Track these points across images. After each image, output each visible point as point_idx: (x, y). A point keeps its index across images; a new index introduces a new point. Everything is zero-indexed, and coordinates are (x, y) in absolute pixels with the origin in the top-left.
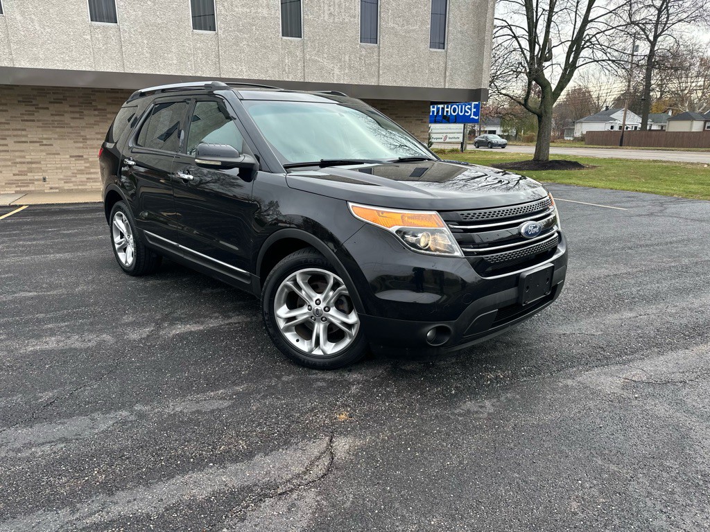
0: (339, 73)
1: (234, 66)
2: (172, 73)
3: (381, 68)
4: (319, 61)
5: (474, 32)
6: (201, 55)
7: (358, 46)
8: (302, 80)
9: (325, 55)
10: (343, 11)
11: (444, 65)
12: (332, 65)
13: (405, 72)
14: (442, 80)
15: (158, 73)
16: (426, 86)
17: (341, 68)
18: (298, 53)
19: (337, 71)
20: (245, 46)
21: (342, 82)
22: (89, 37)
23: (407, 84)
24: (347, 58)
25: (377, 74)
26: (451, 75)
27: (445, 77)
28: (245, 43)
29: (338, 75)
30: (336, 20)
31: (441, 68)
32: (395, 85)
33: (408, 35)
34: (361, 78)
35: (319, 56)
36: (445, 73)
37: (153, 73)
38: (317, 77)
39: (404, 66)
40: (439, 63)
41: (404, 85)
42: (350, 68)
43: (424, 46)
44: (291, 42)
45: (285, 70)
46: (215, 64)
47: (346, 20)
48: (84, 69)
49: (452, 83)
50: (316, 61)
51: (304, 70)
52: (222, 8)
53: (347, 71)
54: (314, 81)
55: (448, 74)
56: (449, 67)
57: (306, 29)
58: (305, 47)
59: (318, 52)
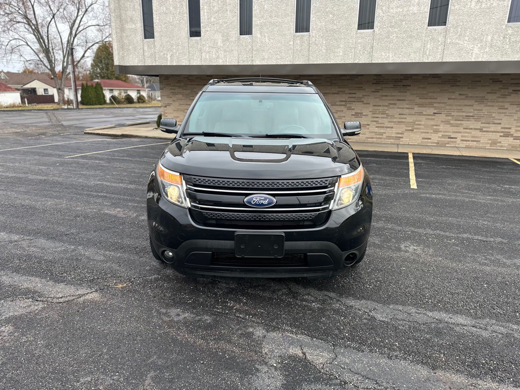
0: (478, 52)
1: (383, 54)
2: (338, 62)
4: (459, 44)
6: (360, 47)
7: (504, 27)
8: (440, 61)
9: (467, 38)
12: (472, 46)
15: (329, 63)
17: (481, 48)
18: (441, 39)
19: (476, 50)
20: (394, 38)
21: (480, 60)
22: (292, 43)
24: (489, 38)
28: (395, 35)
29: (476, 54)
30: (483, 6)
34: (502, 55)
35: (460, 39)
37: (326, 63)
38: (455, 57)
44: (435, 30)
45: (426, 54)
46: (370, 53)
47: (495, 4)
48: (286, 63)
50: (456, 44)
51: (444, 52)
52: (381, 11)
53: (487, 49)
54: (451, 61)
57: (450, 18)
58: (448, 33)
59: (459, 35)
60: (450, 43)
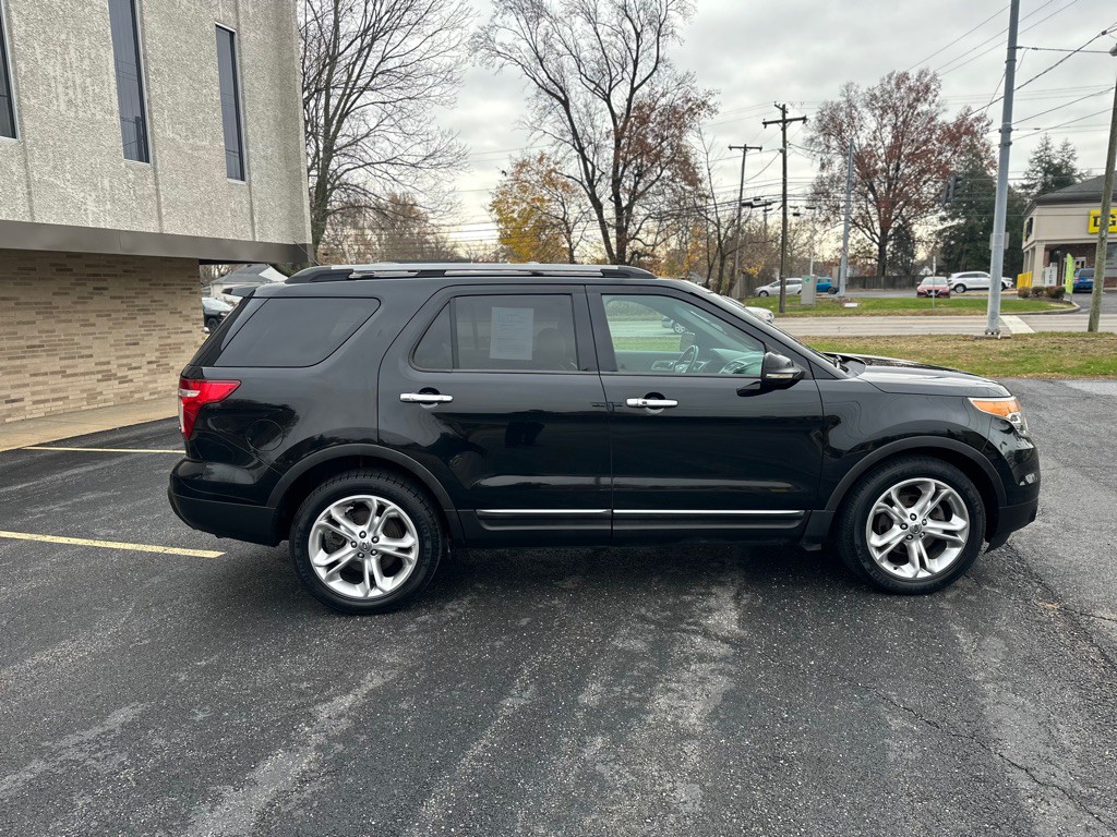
0: (95, 209)
3: (163, 205)
4: (57, 186)
5: (280, 159)
7: (123, 165)
8: (27, 220)
10: (90, 99)
11: (248, 206)
12: (82, 195)
13: (198, 213)
14: (249, 229)
16: (231, 237)
17: (98, 201)
18: (16, 168)
19: (91, 206)
21: (102, 226)
23: (203, 232)
24: (106, 182)
25: (155, 213)
26: (260, 222)
27: (253, 225)
29: (93, 213)
30: (81, 114)
31: (245, 210)
32: (186, 233)
33: (195, 154)
34: (132, 219)
35: (57, 177)
36: (252, 218)
38: (57, 214)
39: (196, 203)
40: (241, 202)
41: (200, 235)
42: (113, 201)
43: (220, 174)
47: (98, 117)
49: (263, 235)
50: (52, 186)
51: (30, 201)
53: (108, 207)
54: (52, 222)
55: (256, 220)
56: (256, 209)
57: (27, 123)
58: (30, 158)
59: (54, 168)
60: (39, 182)
